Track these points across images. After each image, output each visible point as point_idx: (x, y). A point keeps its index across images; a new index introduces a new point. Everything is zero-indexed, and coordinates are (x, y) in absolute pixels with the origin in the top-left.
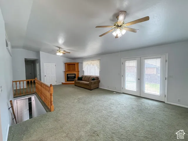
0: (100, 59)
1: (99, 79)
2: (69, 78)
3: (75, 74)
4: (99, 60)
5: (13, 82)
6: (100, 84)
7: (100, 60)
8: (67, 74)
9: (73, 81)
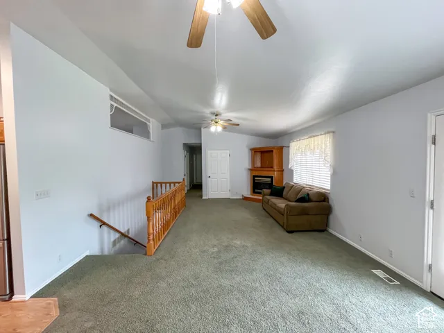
0: (332, 130)
1: (331, 202)
2: (256, 186)
3: (272, 178)
4: (328, 132)
5: (153, 183)
6: (331, 217)
7: (333, 132)
8: (254, 177)
9: (260, 193)
